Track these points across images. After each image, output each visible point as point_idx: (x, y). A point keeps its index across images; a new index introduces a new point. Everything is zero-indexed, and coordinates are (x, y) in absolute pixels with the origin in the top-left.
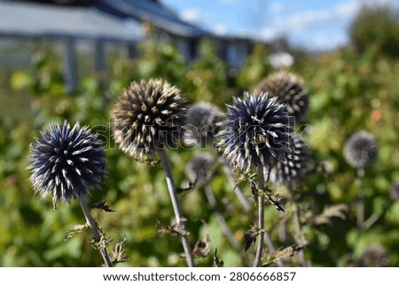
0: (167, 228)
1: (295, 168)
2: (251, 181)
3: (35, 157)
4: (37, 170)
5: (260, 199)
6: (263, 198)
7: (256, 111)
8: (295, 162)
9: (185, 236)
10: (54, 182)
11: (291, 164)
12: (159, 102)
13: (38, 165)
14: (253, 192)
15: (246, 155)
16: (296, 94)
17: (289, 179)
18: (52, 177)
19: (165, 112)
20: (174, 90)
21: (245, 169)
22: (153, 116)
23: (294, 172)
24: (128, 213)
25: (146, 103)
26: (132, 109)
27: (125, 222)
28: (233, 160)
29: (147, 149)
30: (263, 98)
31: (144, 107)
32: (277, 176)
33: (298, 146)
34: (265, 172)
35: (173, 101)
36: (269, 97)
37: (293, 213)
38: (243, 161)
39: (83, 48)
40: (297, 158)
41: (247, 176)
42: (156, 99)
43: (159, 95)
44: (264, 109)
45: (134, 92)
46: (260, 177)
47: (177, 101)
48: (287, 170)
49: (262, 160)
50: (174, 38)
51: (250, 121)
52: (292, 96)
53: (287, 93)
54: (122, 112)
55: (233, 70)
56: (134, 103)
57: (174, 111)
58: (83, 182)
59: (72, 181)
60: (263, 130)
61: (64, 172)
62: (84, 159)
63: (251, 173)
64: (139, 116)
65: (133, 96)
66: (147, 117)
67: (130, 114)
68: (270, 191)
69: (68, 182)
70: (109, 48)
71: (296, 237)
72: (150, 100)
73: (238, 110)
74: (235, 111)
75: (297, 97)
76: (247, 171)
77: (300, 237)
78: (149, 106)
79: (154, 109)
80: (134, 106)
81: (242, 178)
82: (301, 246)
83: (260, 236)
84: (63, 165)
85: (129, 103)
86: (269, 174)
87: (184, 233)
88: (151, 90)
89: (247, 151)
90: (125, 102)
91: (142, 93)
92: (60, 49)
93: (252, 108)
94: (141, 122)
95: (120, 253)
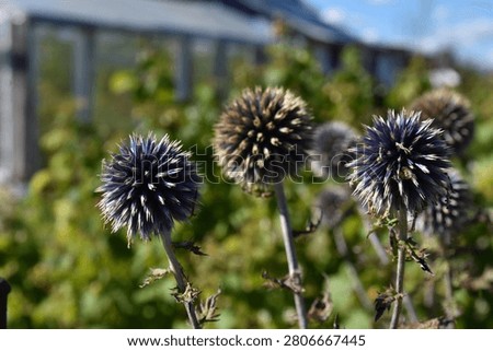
0: (276, 281)
1: (450, 215)
2: (390, 228)
3: (108, 177)
4: (109, 194)
5: (399, 252)
6: (404, 252)
7: (403, 136)
8: (450, 207)
9: (299, 293)
10: (130, 211)
11: (446, 210)
12: (278, 116)
13: (110, 187)
14: (392, 243)
15: (385, 194)
16: (459, 119)
17: (441, 229)
18: (127, 204)
19: (284, 130)
20: (298, 102)
21: (382, 212)
22: (268, 134)
23: (449, 221)
24: (238, 253)
25: (261, 117)
26: (242, 123)
27: (233, 264)
28: (368, 199)
29: (257, 176)
30: (413, 121)
31: (257, 122)
32: (426, 224)
33: (456, 187)
34: (410, 218)
35: (296, 117)
36: (421, 119)
37: (443, 274)
38: (381, 201)
39: (202, 49)
40: (453, 203)
41: (384, 221)
42: (273, 112)
43: (278, 107)
44: (414, 135)
45: (246, 102)
46: (402, 224)
47: (301, 117)
48: (439, 217)
49: (406, 203)
50: (312, 43)
51: (394, 148)
52: (454, 121)
53: (447, 117)
54: (228, 127)
55: (382, 85)
56: (243, 115)
57: (296, 129)
58: (167, 213)
59: (153, 212)
60: (410, 162)
61: (142, 199)
62: (170, 184)
63: (391, 217)
64: (250, 133)
65: (244, 107)
66: (260, 135)
67: (238, 129)
68: (414, 244)
69: (148, 212)
70: (232, 52)
71: (445, 305)
72: (266, 112)
73: (378, 133)
74: (374, 133)
75: (459, 124)
76: (385, 215)
77: (450, 306)
78: (264, 121)
79: (270, 125)
80: (244, 119)
81: (378, 223)
82: (450, 318)
83: (396, 302)
84: (142, 189)
85: (237, 114)
86: (414, 221)
87: (297, 288)
88: (268, 100)
89: (387, 189)
90: (233, 113)
91: (256, 103)
92: (173, 49)
93: (398, 132)
94: (252, 141)
95: (211, 310)
